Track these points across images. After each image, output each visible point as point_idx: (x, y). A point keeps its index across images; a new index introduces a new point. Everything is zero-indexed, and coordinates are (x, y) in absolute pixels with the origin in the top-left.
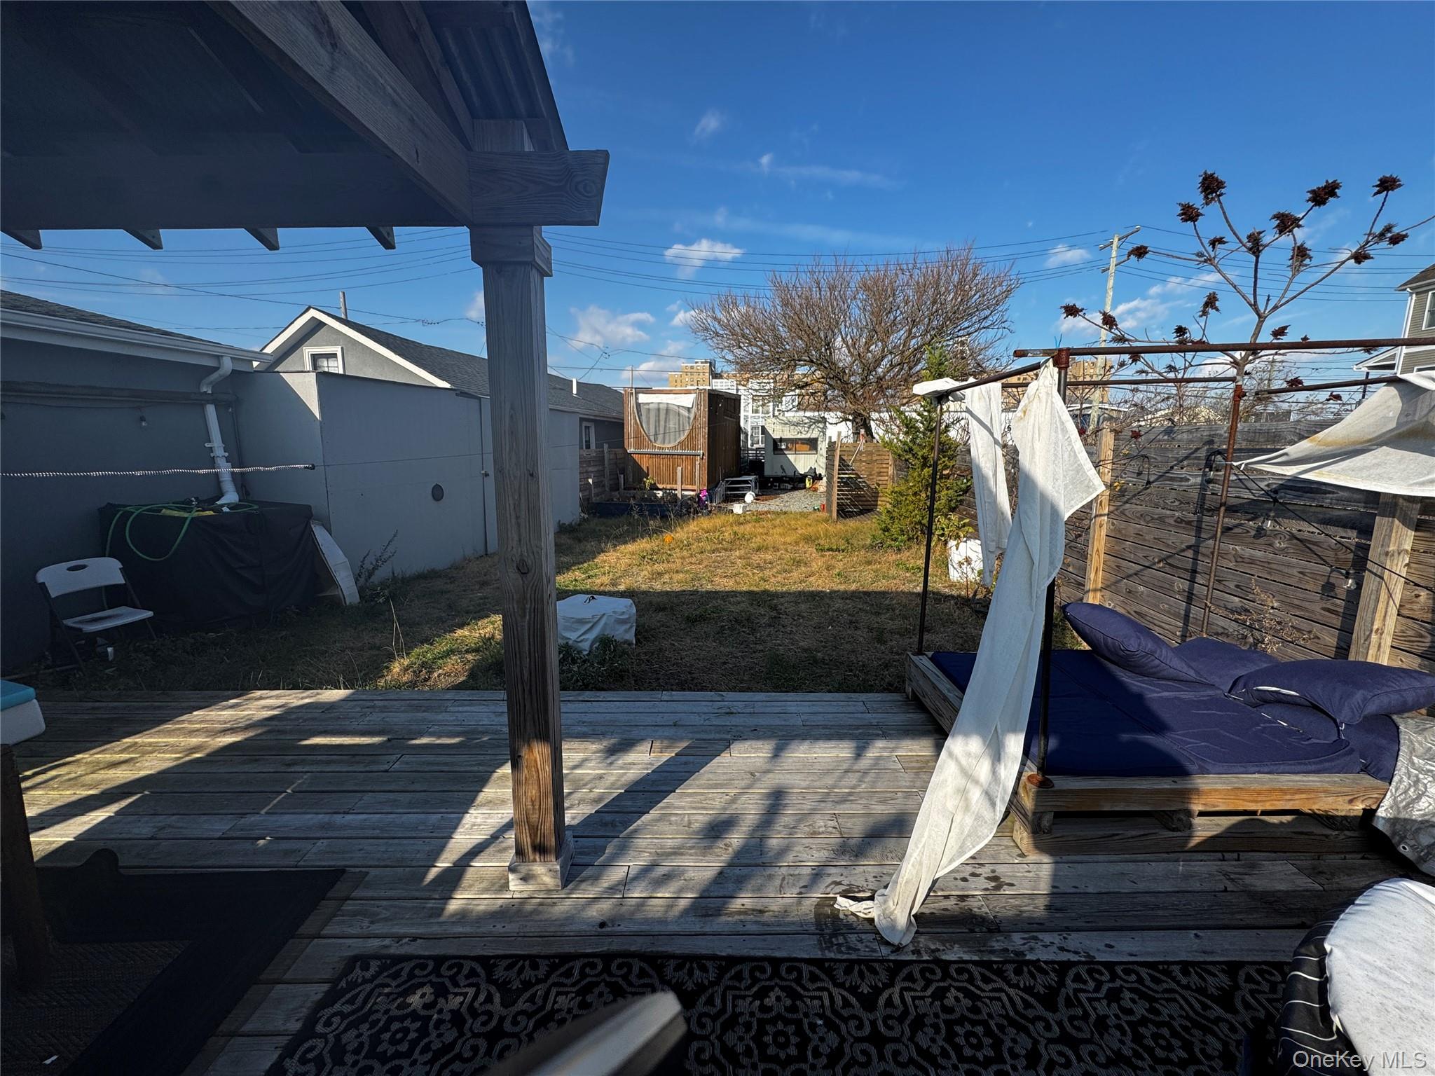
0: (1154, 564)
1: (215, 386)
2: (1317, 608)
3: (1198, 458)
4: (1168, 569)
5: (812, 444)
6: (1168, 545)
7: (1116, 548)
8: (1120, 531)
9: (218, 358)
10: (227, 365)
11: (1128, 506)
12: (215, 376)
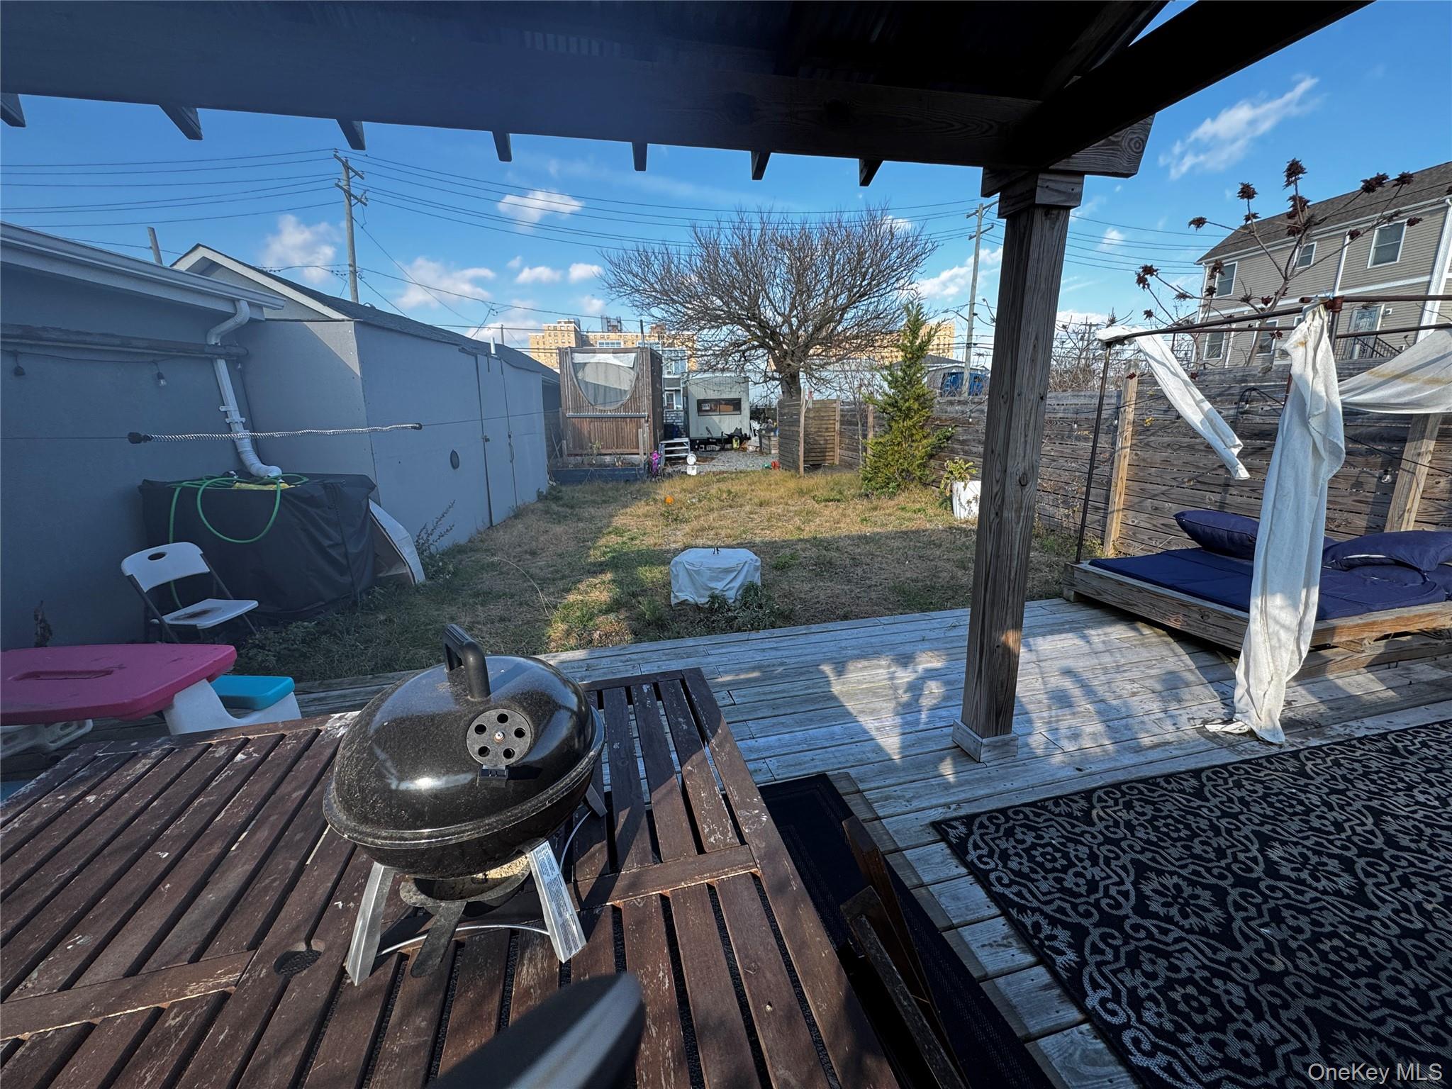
0: (1184, 483)
1: (225, 337)
2: (1349, 501)
3: (1232, 395)
4: (1199, 486)
5: (736, 405)
6: (1198, 467)
7: (1141, 474)
8: (1144, 460)
9: (234, 301)
10: (245, 312)
11: (1152, 438)
12: (229, 325)
